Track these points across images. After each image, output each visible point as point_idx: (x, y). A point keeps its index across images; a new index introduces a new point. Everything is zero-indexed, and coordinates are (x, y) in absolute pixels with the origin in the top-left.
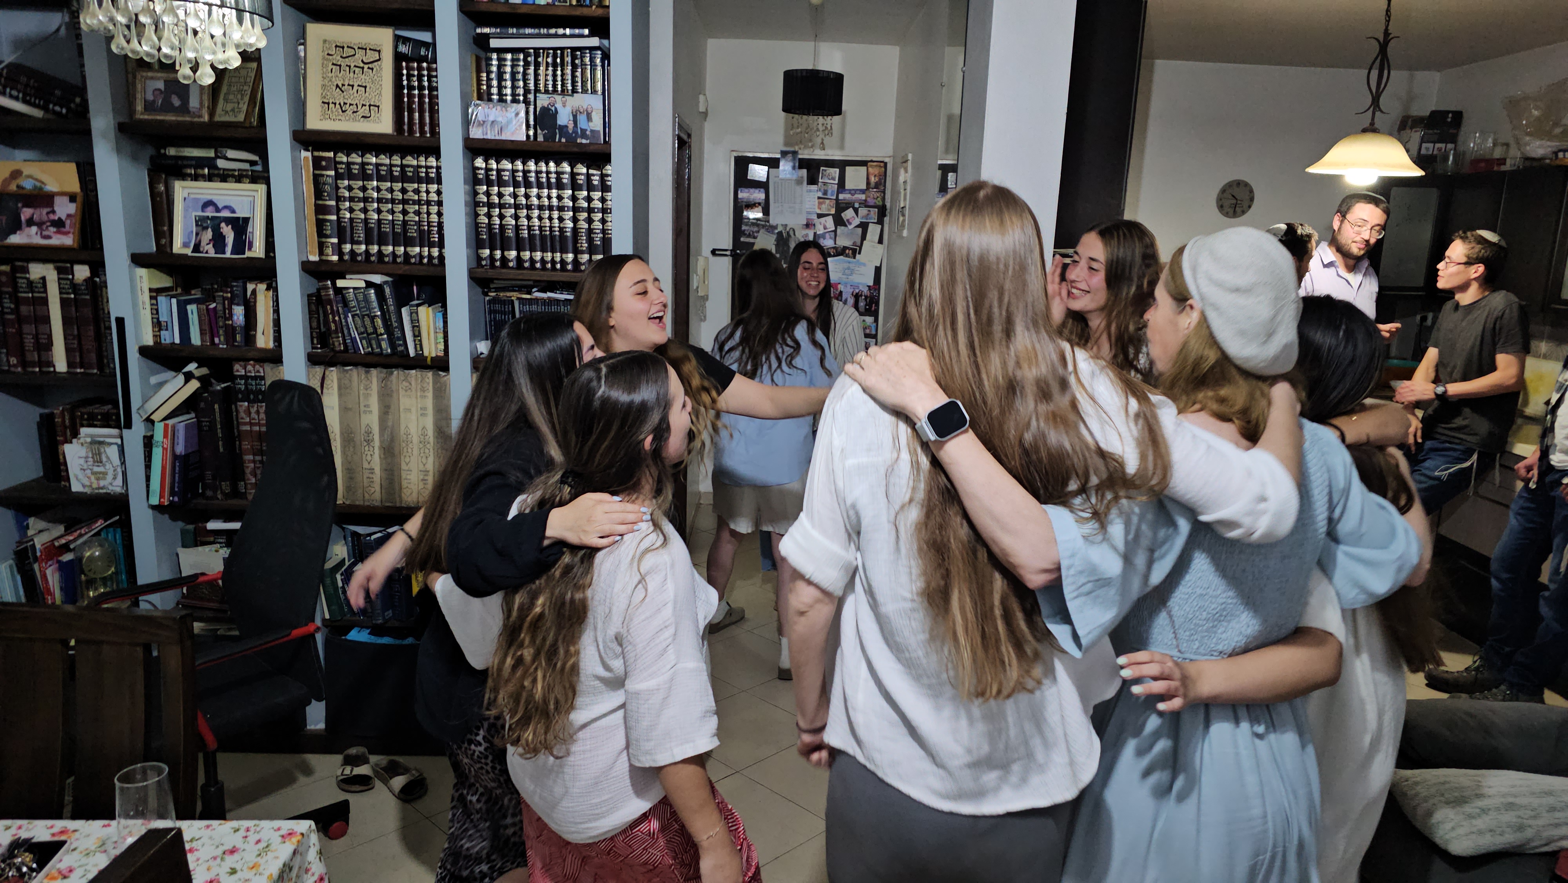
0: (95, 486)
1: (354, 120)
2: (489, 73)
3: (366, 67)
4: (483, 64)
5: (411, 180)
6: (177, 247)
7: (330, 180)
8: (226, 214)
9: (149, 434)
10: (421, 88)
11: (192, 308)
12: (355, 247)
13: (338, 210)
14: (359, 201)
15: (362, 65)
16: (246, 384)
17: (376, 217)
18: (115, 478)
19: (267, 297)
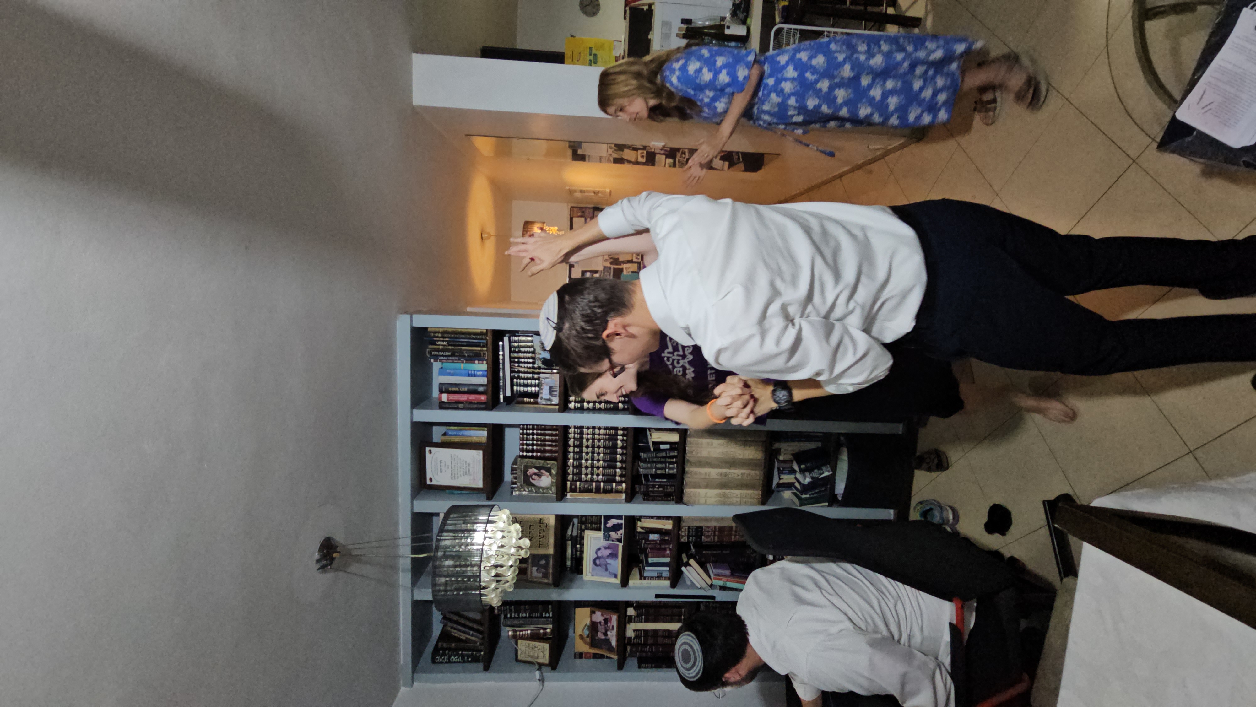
5: (582, 443)
7: (582, 485)
9: (719, 588)
10: (533, 434)
11: (650, 560)
12: (618, 474)
13: (598, 481)
14: (593, 471)
16: (692, 536)
19: (644, 522)
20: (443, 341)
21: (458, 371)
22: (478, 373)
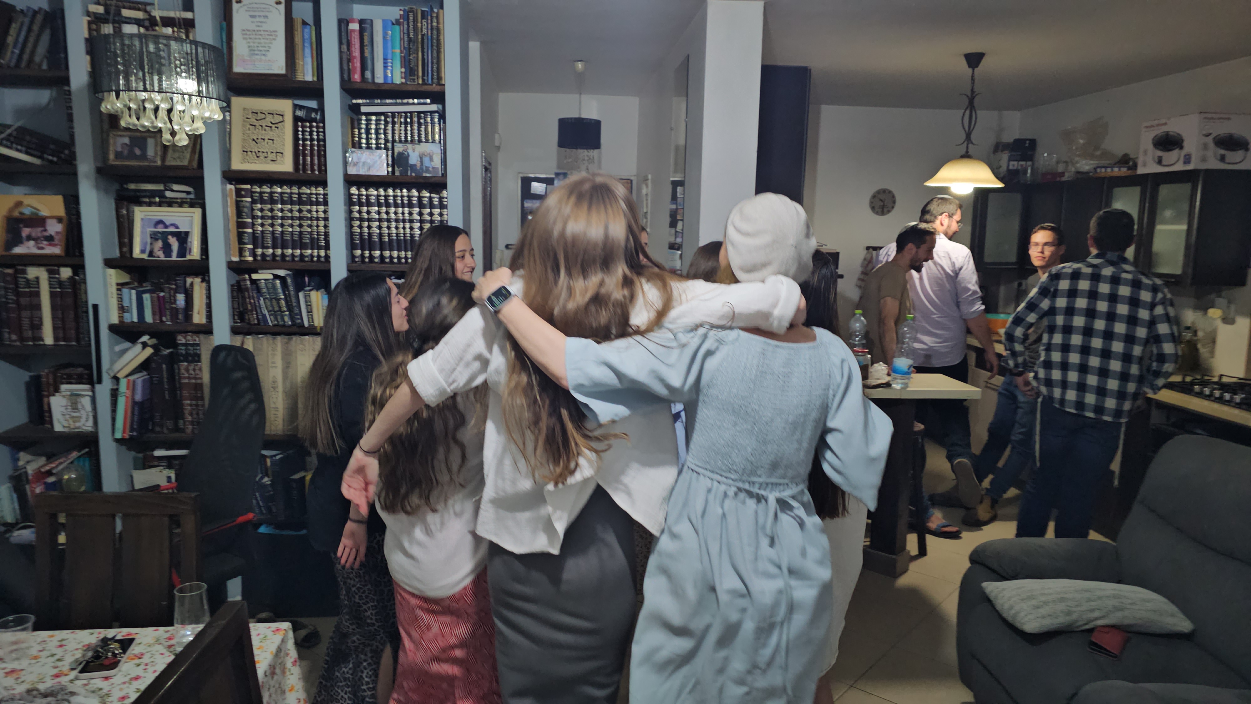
0: (72, 427)
1: (266, 163)
2: (360, 129)
3: (273, 126)
4: (356, 123)
5: (305, 203)
6: (137, 253)
7: (247, 205)
8: (172, 229)
9: (115, 387)
10: (312, 140)
11: (147, 297)
12: (265, 250)
13: (253, 225)
14: (268, 219)
15: (271, 125)
16: (186, 350)
17: (280, 229)
18: (87, 421)
19: (201, 287)
20: (427, 29)
21: (390, 44)
22: (389, 72)
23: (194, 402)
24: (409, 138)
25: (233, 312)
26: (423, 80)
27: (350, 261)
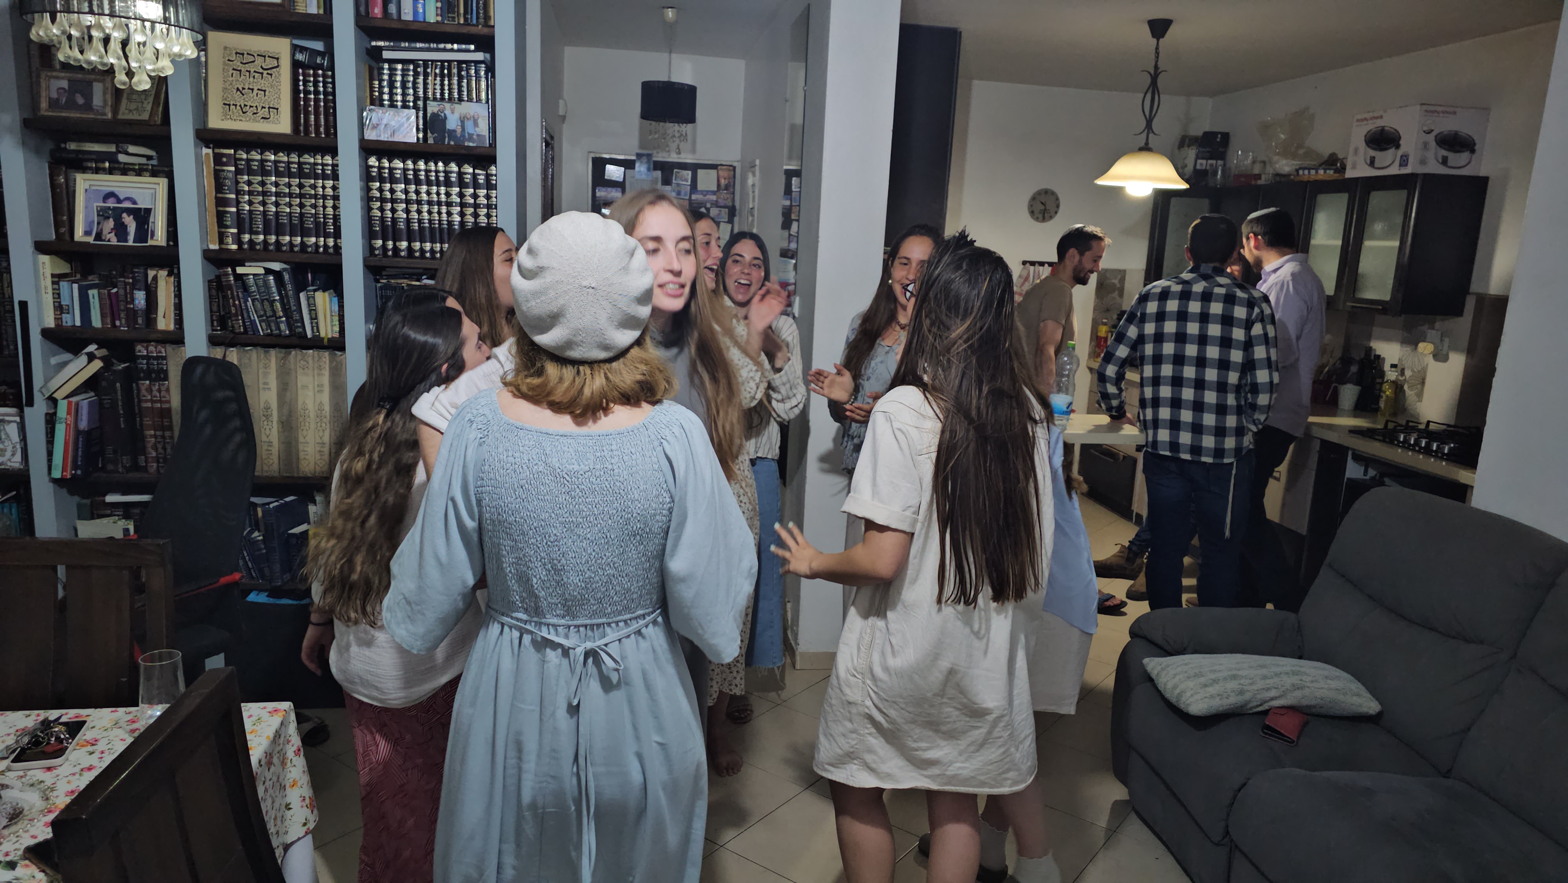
1: (255, 121)
2: (381, 81)
3: (265, 72)
4: (376, 72)
5: (308, 176)
6: (79, 234)
7: (230, 175)
8: (127, 205)
9: (52, 411)
10: (316, 93)
11: (93, 293)
12: (253, 237)
13: (238, 203)
14: (258, 195)
15: (261, 71)
16: (148, 364)
17: (274, 209)
18: (13, 455)
19: (168, 282)
22: (420, 6)
23: (158, 433)
24: (446, 96)
25: (212, 316)
26: (466, 19)
27: (368, 255)
